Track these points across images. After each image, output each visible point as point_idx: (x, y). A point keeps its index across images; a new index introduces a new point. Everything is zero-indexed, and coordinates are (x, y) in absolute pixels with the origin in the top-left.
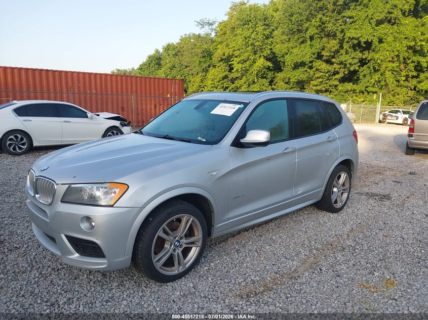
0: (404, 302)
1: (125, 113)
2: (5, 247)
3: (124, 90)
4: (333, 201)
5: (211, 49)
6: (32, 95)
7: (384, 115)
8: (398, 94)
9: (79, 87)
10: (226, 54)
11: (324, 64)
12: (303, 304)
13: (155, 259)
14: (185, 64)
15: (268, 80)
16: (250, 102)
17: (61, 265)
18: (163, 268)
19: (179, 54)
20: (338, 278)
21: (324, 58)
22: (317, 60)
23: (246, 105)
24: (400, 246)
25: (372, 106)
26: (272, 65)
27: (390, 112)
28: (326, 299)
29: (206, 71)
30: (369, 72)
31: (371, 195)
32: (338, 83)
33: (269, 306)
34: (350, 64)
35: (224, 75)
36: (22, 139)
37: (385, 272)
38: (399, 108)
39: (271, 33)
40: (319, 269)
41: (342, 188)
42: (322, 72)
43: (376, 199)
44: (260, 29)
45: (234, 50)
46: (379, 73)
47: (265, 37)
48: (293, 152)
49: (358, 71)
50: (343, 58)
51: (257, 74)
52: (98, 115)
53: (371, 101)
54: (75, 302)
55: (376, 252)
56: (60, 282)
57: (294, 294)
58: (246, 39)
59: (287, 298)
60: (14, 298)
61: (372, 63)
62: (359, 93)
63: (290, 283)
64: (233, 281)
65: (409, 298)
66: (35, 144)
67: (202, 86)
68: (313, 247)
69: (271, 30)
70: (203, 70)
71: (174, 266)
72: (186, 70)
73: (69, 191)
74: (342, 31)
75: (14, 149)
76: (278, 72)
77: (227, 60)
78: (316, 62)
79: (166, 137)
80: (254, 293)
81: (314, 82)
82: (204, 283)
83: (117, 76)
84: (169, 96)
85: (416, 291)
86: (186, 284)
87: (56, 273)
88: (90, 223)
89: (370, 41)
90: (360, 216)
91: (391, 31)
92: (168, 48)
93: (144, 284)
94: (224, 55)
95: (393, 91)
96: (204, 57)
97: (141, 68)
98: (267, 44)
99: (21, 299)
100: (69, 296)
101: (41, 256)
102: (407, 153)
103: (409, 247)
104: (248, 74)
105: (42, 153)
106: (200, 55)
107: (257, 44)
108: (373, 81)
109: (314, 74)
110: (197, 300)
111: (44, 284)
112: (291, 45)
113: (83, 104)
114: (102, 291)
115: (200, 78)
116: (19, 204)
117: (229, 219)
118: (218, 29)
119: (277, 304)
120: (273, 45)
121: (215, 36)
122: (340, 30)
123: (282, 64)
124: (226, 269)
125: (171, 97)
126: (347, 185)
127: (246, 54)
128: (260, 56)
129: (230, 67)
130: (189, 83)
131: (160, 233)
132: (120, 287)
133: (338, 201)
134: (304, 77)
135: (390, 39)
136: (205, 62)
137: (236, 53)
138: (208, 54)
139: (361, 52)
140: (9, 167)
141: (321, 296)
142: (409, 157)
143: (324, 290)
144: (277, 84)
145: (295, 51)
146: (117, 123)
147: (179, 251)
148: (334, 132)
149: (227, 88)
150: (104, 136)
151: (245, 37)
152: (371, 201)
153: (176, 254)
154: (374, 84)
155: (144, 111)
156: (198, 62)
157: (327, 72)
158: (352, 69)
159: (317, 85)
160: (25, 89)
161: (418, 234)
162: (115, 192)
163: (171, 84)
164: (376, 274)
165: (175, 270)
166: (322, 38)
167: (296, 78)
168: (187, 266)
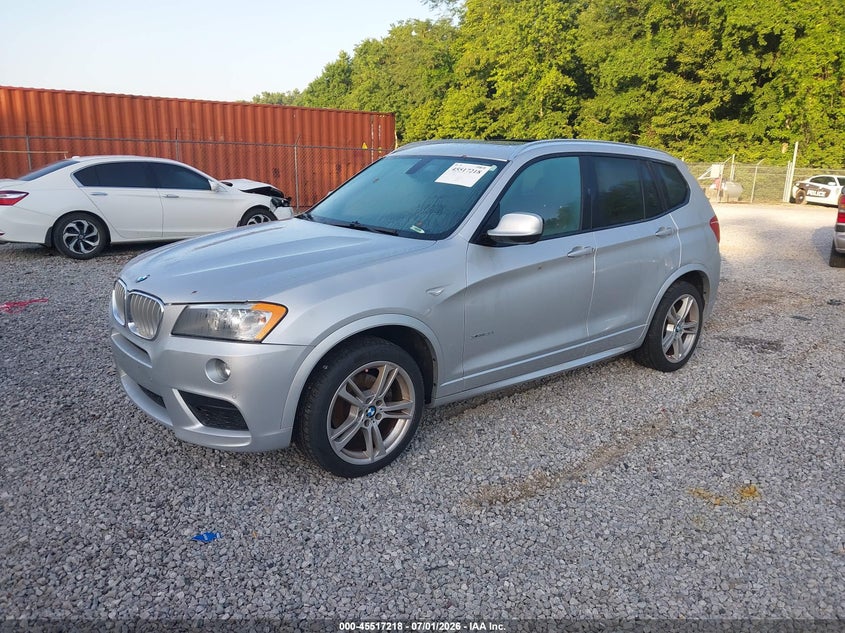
0: (768, 523)
1: (281, 180)
2: (75, 415)
3: (279, 135)
4: (665, 350)
5: (452, 52)
6: (105, 145)
7: (802, 188)
8: (832, 144)
9: (192, 130)
10: (483, 62)
11: (682, 81)
12: (587, 519)
13: (332, 435)
14: (400, 81)
15: (565, 115)
16: (509, 161)
17: (170, 446)
18: (346, 451)
19: (388, 62)
20: (655, 481)
21: (682, 68)
22: (665, 73)
23: (501, 165)
24: (780, 432)
25: (777, 167)
26: (574, 84)
27: (813, 180)
28: (629, 512)
29: (440, 95)
30: (774, 97)
31: (744, 342)
32: (709, 121)
33: (526, 520)
34: (736, 80)
35: (476, 103)
36: (90, 230)
37: (743, 473)
38: (832, 173)
39: (574, 17)
40: (622, 466)
41: (684, 325)
42: (675, 98)
43: (752, 349)
44: (552, 9)
45: (498, 53)
46: (794, 100)
47: (560, 27)
48: (588, 255)
49: (751, 95)
50: (722, 68)
51: (544, 103)
52: (231, 185)
53: (777, 158)
54: (197, 502)
55: (734, 440)
56: (171, 473)
57: (574, 504)
58: (522, 30)
59: (560, 509)
60: (96, 494)
61: (780, 80)
62: (753, 141)
63: (568, 485)
64: (467, 479)
65: (779, 517)
66: (115, 239)
67: (433, 127)
68: (619, 429)
69: (573, 11)
70: (436, 93)
71: (365, 450)
72: (401, 93)
73: (186, 316)
74: (721, 12)
75: (77, 247)
76: (585, 99)
77: (484, 73)
78: (664, 76)
79: (352, 227)
80: (502, 499)
81: (659, 118)
82: (416, 480)
83: (265, 107)
84: (365, 147)
85: (793, 505)
86: (385, 480)
87: (164, 458)
88: (223, 370)
89: (777, 32)
90: (715, 377)
91: (824, 11)
92: (365, 49)
93: (313, 480)
94: (478, 63)
95: (822, 136)
96: (436, 67)
97: (311, 91)
98: (565, 39)
99: (107, 496)
100: (187, 493)
101: (136, 431)
102: (832, 264)
103: (797, 434)
104: (525, 102)
105: (127, 257)
106: (431, 63)
107: (545, 40)
108: (781, 116)
109: (660, 102)
110: (403, 507)
111: (145, 474)
112: (613, 41)
113: (200, 163)
114: (242, 488)
115: (430, 110)
116: (92, 344)
117: (464, 374)
118: (466, 9)
119: (542, 518)
120: (577, 43)
121: (460, 24)
122: (717, 10)
123: (593, 81)
124: (457, 459)
125: (369, 150)
126: (695, 321)
127: (523, 62)
128: (551, 66)
129: (489, 86)
130: (406, 121)
131: (342, 392)
132: (272, 482)
133: (676, 349)
134: (637, 108)
135: (821, 27)
136: (439, 78)
137: (504, 59)
138: (446, 62)
139: (759, 55)
140: (69, 280)
141: (621, 507)
142: (835, 271)
143: (627, 499)
144: (583, 123)
145: (621, 54)
146: (265, 201)
147: (375, 424)
148: (672, 219)
149: (482, 129)
150: (243, 222)
151: (521, 26)
152: (742, 353)
153: (369, 428)
154: (784, 121)
155: (317, 177)
156: (425, 77)
157: (687, 99)
158: (740, 91)
159: (665, 126)
160: (91, 134)
161: (820, 412)
162: (264, 319)
163: (371, 122)
164: (726, 476)
165: (367, 458)
166: (678, 26)
167: (620, 110)
168: (388, 451)
